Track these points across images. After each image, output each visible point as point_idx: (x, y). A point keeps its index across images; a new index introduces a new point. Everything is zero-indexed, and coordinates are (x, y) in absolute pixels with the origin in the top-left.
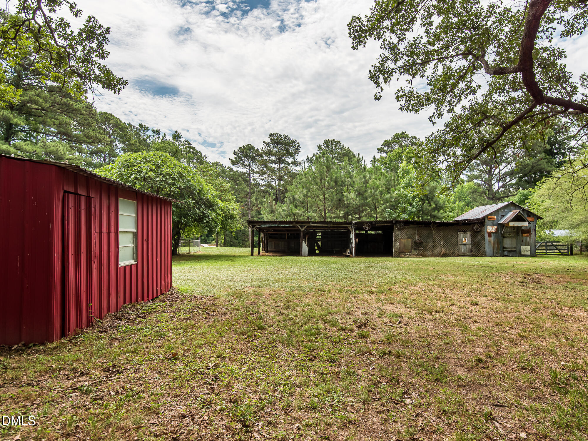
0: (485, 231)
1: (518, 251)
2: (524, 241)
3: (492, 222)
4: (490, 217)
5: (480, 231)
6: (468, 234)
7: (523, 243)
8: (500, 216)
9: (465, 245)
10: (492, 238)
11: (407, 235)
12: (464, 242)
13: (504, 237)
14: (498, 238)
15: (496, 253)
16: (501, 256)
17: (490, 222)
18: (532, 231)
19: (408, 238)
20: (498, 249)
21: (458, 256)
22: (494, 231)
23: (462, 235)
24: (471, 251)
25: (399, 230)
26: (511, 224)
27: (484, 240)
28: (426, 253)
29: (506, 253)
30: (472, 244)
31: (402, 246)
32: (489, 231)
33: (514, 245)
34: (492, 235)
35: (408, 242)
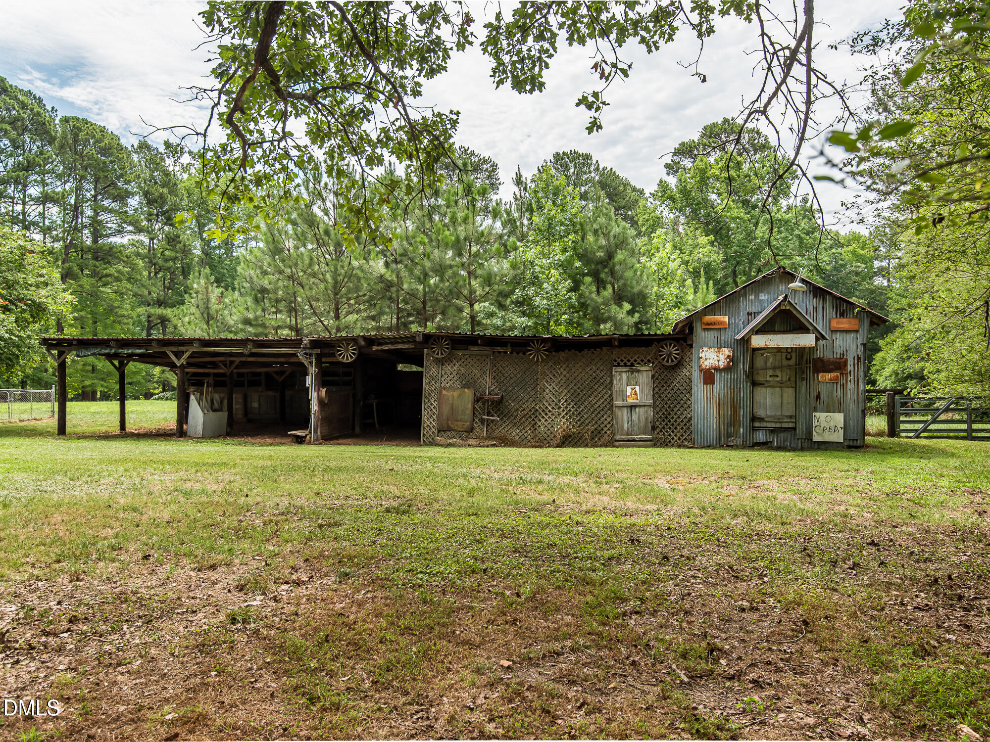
0: (694, 364)
1: (801, 428)
2: (823, 396)
3: (715, 334)
4: (708, 318)
5: (679, 364)
6: (645, 376)
7: (818, 402)
8: (743, 316)
9: (632, 407)
10: (716, 387)
11: (461, 377)
12: (630, 401)
13: (754, 384)
14: (734, 389)
15: (729, 435)
16: (744, 447)
17: (711, 336)
18: (850, 362)
19: (464, 386)
20: (733, 422)
21: (611, 443)
22: (722, 364)
23: (624, 376)
24: (654, 428)
25: (440, 362)
26: (758, 341)
27: (690, 392)
28: (515, 433)
29: (761, 436)
30: (654, 406)
31: (446, 410)
32: (707, 364)
33: (789, 410)
34: (717, 376)
35: (463, 400)
